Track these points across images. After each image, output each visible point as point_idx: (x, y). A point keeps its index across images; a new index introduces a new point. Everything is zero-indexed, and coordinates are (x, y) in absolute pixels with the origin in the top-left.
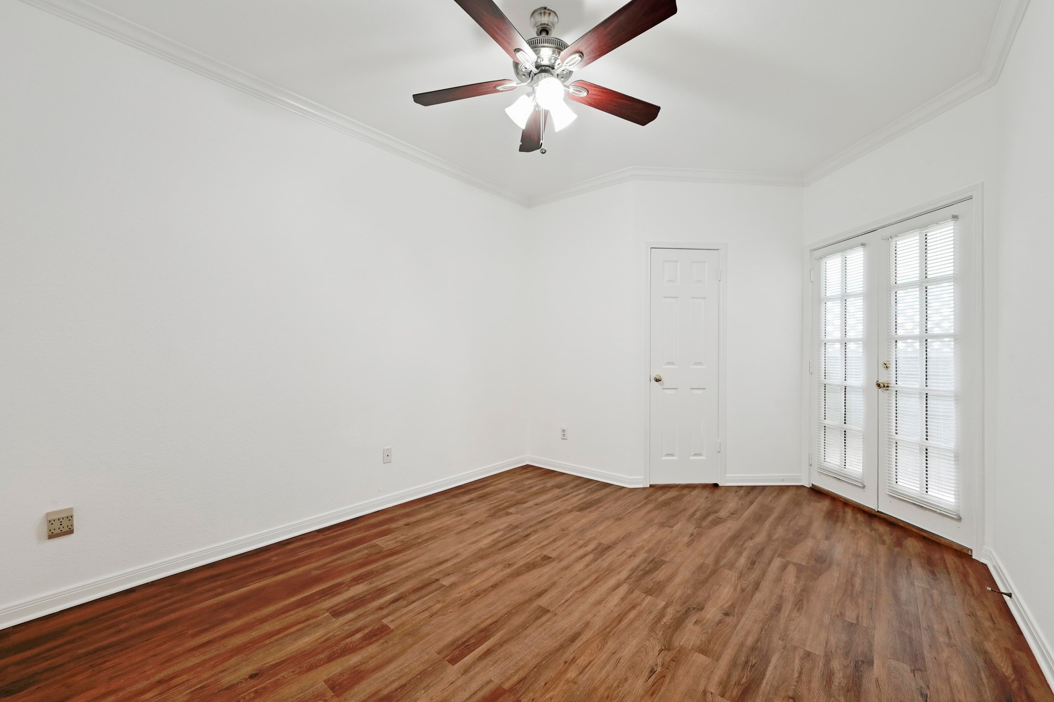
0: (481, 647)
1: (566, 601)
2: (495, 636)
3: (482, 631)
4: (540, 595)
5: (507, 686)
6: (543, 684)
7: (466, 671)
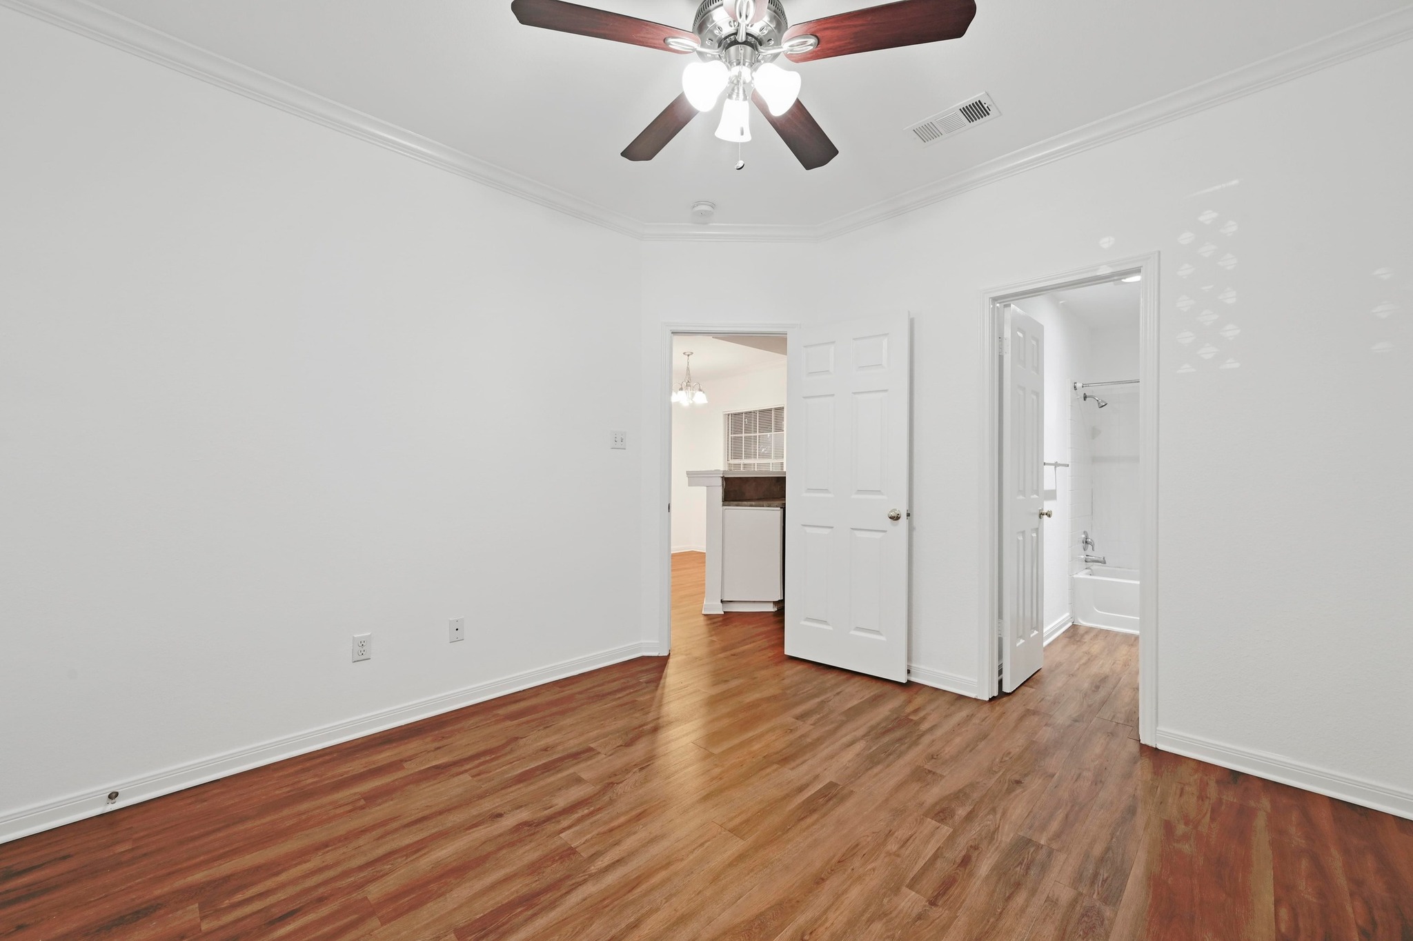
0: (810, 794)
1: (702, 845)
2: (796, 804)
3: (814, 811)
4: (741, 857)
5: (775, 766)
6: (744, 766)
7: (816, 777)
